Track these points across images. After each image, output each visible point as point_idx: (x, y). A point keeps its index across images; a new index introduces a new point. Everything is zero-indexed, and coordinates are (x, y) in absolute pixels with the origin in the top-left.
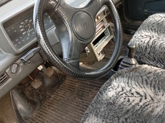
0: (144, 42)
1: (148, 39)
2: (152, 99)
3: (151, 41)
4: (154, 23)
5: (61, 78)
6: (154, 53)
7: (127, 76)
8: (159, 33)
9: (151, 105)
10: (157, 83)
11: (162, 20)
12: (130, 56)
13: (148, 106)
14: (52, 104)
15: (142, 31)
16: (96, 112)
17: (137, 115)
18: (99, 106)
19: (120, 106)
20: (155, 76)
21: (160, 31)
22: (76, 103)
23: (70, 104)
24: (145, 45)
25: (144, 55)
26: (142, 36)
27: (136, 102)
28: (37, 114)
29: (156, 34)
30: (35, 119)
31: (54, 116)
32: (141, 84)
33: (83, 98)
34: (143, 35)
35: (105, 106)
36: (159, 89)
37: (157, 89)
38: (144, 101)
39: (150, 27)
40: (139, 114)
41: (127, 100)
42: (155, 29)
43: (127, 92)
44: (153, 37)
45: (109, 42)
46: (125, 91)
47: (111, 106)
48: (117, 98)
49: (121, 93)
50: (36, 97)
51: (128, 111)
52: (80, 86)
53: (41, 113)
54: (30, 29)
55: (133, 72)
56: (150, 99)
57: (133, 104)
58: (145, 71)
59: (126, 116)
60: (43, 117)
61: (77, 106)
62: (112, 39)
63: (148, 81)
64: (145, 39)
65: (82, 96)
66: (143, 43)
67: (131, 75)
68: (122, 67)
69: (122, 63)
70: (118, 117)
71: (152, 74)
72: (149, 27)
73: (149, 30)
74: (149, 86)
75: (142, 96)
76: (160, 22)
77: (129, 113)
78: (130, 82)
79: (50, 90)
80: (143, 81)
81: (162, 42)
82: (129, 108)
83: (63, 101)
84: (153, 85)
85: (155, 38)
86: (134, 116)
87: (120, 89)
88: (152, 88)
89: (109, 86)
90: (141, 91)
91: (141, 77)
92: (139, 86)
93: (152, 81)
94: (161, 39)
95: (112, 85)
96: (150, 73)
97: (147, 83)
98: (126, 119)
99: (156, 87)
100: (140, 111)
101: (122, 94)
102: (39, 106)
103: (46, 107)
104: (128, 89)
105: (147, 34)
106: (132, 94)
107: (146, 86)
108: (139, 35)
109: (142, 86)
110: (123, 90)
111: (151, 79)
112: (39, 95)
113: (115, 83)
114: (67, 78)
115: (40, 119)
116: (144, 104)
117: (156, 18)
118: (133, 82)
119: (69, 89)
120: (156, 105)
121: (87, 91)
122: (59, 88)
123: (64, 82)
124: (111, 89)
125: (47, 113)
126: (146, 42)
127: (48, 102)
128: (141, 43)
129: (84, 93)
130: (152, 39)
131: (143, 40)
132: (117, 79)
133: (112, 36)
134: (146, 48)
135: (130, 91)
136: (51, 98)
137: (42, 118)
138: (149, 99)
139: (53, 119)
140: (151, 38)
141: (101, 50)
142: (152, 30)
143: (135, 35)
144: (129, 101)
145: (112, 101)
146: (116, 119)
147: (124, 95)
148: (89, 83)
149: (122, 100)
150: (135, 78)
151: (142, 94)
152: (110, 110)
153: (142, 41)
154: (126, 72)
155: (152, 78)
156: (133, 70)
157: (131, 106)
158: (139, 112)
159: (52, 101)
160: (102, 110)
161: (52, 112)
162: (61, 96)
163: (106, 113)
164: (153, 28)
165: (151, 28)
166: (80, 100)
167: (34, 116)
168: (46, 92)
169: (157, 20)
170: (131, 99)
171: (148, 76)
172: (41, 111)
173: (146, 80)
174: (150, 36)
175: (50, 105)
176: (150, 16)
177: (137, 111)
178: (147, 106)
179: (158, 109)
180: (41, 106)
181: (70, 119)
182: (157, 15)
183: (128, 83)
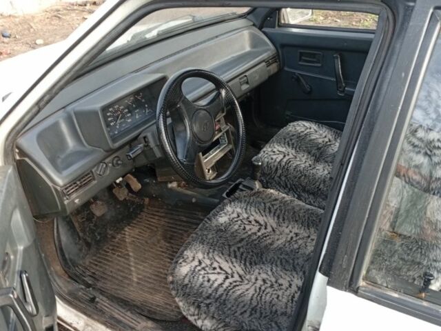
0: (275, 160)
1: (281, 156)
2: (274, 231)
3: (285, 160)
4: (293, 135)
5: (134, 209)
6: (286, 176)
7: (246, 201)
8: (298, 149)
9: (271, 237)
10: (283, 212)
11: (306, 132)
12: (254, 178)
13: (268, 238)
14: (118, 247)
15: (275, 144)
16: (202, 239)
17: (253, 245)
18: (206, 233)
19: (233, 233)
20: (282, 205)
21: (299, 148)
22: (161, 247)
23: (151, 250)
24: (276, 164)
25: (273, 178)
26: (274, 152)
27: (253, 231)
28: (92, 261)
29: (293, 151)
30: (88, 268)
31: (123, 264)
32: (262, 212)
33: (172, 241)
34: (275, 150)
35: (214, 232)
36: (284, 220)
37: (281, 220)
38: (263, 231)
39: (287, 140)
40: (255, 245)
41: (242, 227)
42: (293, 144)
43: (244, 219)
44: (288, 155)
45: (225, 155)
46: (241, 218)
47: (222, 233)
48: (230, 225)
49: (236, 219)
50: (90, 234)
51: (242, 240)
52: (168, 223)
53: (99, 260)
54: (121, 119)
55: (254, 197)
56: (271, 229)
57: (250, 233)
58: (270, 198)
59: (239, 245)
60: (104, 266)
61: (163, 252)
62: (230, 151)
63: (272, 209)
64: (277, 156)
65: (171, 239)
66: (273, 161)
67: (251, 201)
68: (244, 189)
69: (241, 187)
70: (229, 245)
71: (278, 202)
72: (285, 139)
73: (284, 144)
74: (272, 215)
75: (261, 225)
76: (302, 134)
77: (243, 242)
78: (248, 208)
79: (114, 227)
80: (265, 209)
81: (299, 163)
82: (244, 236)
83: (139, 244)
84: (277, 214)
85: (291, 156)
86: (249, 246)
87: (235, 215)
88: (276, 218)
89: (221, 211)
90: (261, 219)
91: (264, 203)
92: (259, 214)
93: (276, 210)
94: (298, 159)
95: (225, 211)
96: (276, 200)
97: (270, 212)
98: (239, 248)
99: (281, 217)
100: (257, 241)
101: (237, 221)
102: (95, 249)
103: (108, 252)
104: (245, 216)
105: (281, 149)
106: (250, 222)
107: (268, 215)
108: (270, 150)
109: (263, 214)
110: (239, 216)
111: (275, 207)
112: (93, 233)
113: (229, 208)
114: (145, 210)
115: (98, 268)
116: (262, 234)
117: (298, 128)
118: (253, 209)
119: (147, 228)
120: (277, 237)
121: (180, 231)
122: (129, 225)
123: (139, 216)
124: (223, 215)
125: (110, 259)
126: (278, 160)
127: (111, 245)
128: (270, 161)
129: (176, 234)
130: (287, 158)
131: (274, 157)
132: (232, 203)
133: (231, 146)
134: (277, 169)
135: (248, 218)
136: (115, 238)
137: (101, 267)
138: (269, 229)
139: (121, 268)
140: (285, 156)
141: (213, 164)
142: (288, 144)
143: (264, 149)
144: (244, 229)
145: (223, 228)
146: (227, 247)
147: (239, 222)
148: (185, 219)
149: (236, 227)
150: (256, 205)
151: (262, 223)
152: (220, 237)
153: (272, 159)
154: (245, 196)
155: (278, 206)
156: (254, 194)
157: (246, 235)
158: (255, 242)
159: (118, 243)
160: (210, 236)
161: (119, 258)
162: (134, 237)
163: (215, 240)
164: (290, 142)
165: (288, 142)
166: (167, 245)
167: (87, 263)
168: (106, 229)
169: (300, 131)
170: (248, 227)
171: (273, 203)
172: (99, 258)
173: (270, 209)
174: (284, 153)
175: (115, 248)
176: (290, 122)
177: (253, 241)
178: (266, 237)
179: (279, 242)
180: (98, 249)
181: (150, 269)
182: (301, 123)
183: (246, 209)
